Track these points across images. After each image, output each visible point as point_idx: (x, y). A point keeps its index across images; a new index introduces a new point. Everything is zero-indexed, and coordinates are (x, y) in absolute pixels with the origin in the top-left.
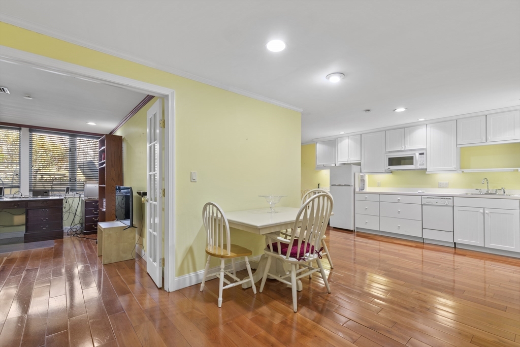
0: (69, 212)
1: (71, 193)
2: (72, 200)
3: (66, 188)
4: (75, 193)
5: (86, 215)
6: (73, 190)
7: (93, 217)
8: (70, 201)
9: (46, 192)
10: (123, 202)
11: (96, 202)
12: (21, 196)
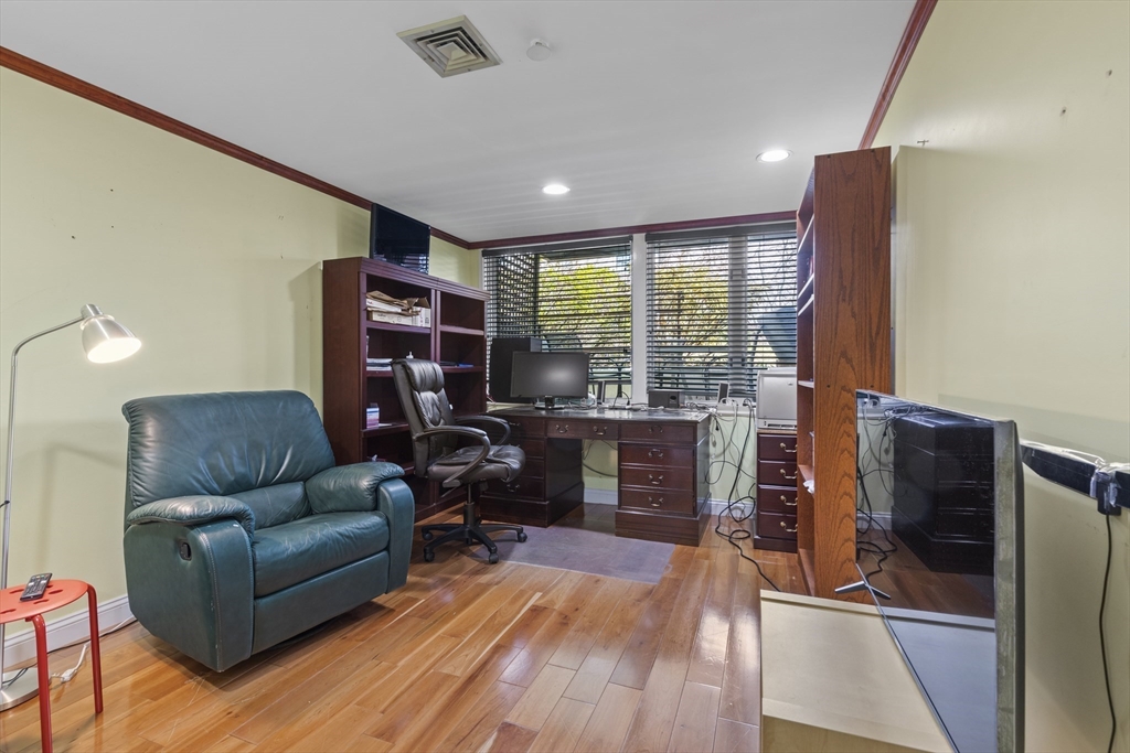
0: (722, 458)
1: (729, 400)
2: (732, 424)
3: (718, 387)
4: (740, 401)
5: (759, 482)
6: (736, 393)
7: (783, 492)
8: (726, 426)
9: (673, 398)
10: (885, 445)
11: (792, 442)
12: (628, 404)
